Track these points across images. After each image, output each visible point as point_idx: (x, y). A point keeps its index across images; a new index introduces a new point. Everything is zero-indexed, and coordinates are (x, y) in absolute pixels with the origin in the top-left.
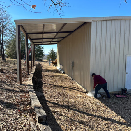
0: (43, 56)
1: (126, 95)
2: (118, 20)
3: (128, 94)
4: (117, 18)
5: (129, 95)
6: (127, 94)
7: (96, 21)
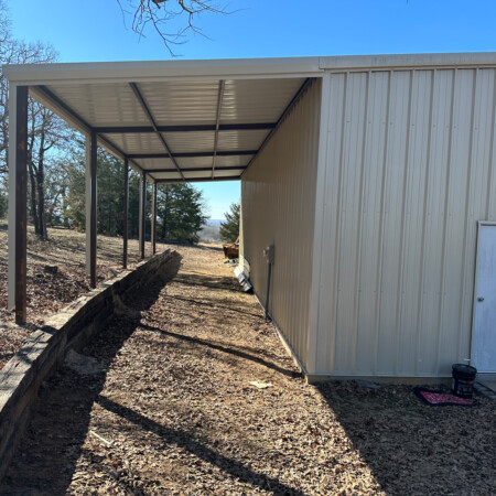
0: (198, 225)
1: (470, 397)
2: (443, 68)
3: (479, 394)
4: (438, 62)
5: (484, 396)
6: (475, 390)
7: (344, 72)
